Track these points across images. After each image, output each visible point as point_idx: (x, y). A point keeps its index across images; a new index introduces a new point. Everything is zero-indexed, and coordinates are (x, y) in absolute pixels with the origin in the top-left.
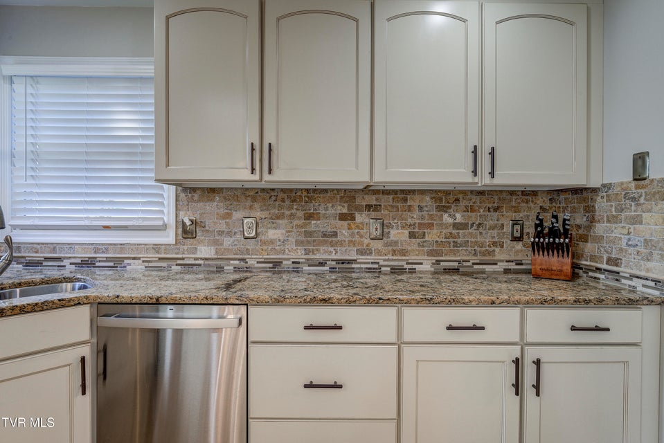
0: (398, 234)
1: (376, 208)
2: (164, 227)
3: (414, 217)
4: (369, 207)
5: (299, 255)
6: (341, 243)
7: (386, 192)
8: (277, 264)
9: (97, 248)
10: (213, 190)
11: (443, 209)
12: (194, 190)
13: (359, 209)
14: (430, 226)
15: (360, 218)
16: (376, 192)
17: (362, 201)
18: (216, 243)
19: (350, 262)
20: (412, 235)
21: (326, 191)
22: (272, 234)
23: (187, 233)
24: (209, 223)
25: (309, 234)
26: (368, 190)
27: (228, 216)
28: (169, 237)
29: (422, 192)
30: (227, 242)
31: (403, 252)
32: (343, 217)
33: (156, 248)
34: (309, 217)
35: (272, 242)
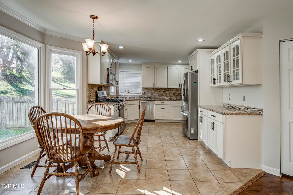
0: (171, 94)
1: (168, 91)
2: (140, 93)
3: (174, 92)
4: (167, 91)
5: (158, 97)
6: (164, 95)
7: (170, 89)
8: (155, 98)
9: (131, 96)
10: (147, 88)
11: (177, 91)
12: (144, 88)
13: (166, 91)
14: (176, 93)
15: (166, 92)
16: (168, 89)
17: (166, 90)
18: (147, 95)
19: (165, 98)
20: (173, 95)
21: (161, 88)
22: (155, 94)
23: (143, 94)
24: (146, 93)
25: (159, 94)
26: (167, 89)
27: (149, 92)
28: (141, 94)
29: (174, 89)
30: (149, 95)
31: (172, 97)
32: (164, 92)
33: (139, 96)
34: (159, 92)
35: (154, 95)
